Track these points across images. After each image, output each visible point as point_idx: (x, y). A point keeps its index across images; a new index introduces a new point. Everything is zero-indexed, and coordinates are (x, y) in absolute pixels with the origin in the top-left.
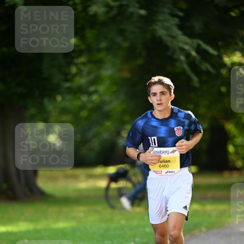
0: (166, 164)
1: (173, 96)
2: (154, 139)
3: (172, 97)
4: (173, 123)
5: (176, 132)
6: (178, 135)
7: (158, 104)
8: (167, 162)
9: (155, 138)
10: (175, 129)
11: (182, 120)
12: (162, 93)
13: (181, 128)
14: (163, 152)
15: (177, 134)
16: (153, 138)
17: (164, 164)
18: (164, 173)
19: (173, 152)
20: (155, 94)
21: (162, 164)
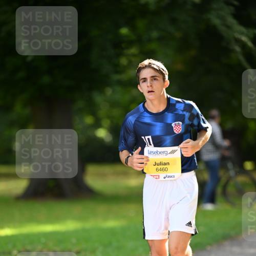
0: (165, 166)
1: (168, 82)
2: (148, 139)
3: (166, 84)
4: (169, 117)
5: (174, 128)
6: (177, 133)
7: (149, 92)
8: (165, 164)
9: (150, 137)
10: (173, 125)
11: (181, 113)
12: (154, 78)
13: (181, 123)
14: (160, 153)
15: (175, 131)
16: (147, 137)
17: (162, 167)
18: (162, 178)
19: (173, 152)
20: (145, 80)
21: (159, 167)
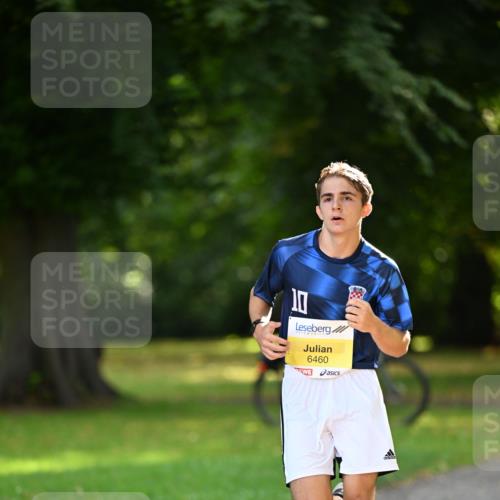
0: (324, 355)
1: (370, 207)
3: (366, 210)
7: (334, 219)
14: (318, 329)
18: (316, 374)
19: (340, 329)
